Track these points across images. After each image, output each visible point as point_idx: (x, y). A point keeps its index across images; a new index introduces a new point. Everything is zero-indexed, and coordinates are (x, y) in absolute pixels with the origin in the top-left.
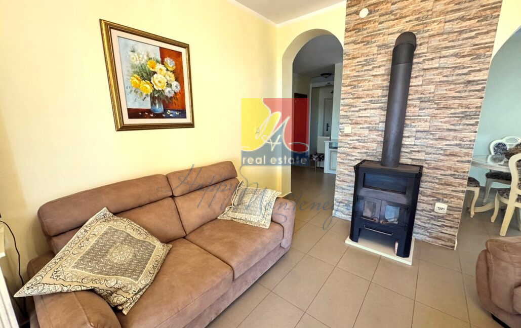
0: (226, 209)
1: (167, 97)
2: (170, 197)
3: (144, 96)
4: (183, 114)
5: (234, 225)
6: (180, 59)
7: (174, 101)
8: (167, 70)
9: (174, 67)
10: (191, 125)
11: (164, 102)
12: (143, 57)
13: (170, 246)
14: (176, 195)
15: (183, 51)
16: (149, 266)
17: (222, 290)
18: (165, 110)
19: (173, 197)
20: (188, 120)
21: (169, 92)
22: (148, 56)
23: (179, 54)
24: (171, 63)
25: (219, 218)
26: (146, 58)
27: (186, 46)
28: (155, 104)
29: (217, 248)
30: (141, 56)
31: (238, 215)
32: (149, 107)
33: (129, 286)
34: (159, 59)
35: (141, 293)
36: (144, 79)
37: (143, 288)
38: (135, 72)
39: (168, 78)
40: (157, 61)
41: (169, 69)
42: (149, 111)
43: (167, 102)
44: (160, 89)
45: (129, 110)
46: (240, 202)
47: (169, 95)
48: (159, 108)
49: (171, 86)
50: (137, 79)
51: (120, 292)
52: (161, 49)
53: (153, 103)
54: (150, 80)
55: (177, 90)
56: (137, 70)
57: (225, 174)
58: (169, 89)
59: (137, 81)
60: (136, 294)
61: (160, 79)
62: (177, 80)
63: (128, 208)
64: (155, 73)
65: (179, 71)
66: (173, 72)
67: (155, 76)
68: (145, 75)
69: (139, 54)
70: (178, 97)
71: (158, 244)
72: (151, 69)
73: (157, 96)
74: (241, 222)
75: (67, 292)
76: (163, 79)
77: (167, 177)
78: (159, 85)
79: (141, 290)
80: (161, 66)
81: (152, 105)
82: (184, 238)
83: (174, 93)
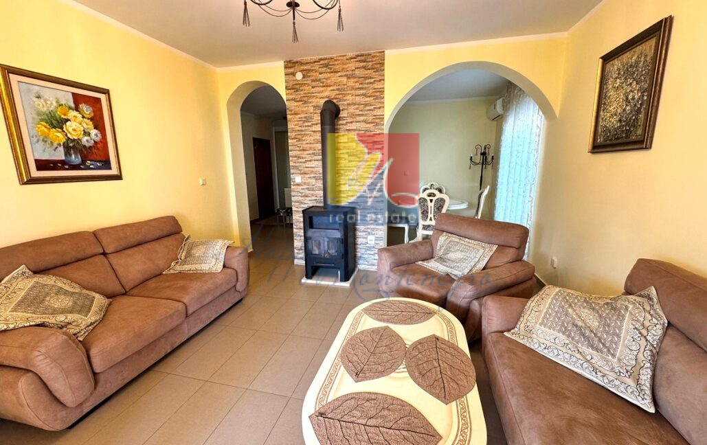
0: (173, 264)
1: (84, 146)
2: (101, 254)
3: (55, 145)
4: (106, 164)
5: (182, 275)
6: (98, 105)
7: (94, 150)
8: (83, 117)
9: (92, 115)
10: (118, 177)
11: (81, 152)
12: (52, 104)
13: (111, 300)
14: (107, 251)
15: (103, 97)
16: (94, 308)
17: (176, 322)
18: (84, 161)
19: (104, 254)
20: (114, 171)
21: (87, 141)
22: (57, 102)
23: (98, 100)
24: (87, 110)
25: (164, 273)
26: (55, 104)
27: (106, 92)
28: (70, 155)
29: (167, 293)
30: (49, 102)
31: (186, 267)
32: (63, 158)
33: (80, 321)
34: (72, 105)
35: (93, 326)
36: (55, 127)
37: (94, 323)
38: (42, 120)
39: (85, 125)
40: (70, 108)
41: (85, 115)
42: (63, 162)
43: (85, 152)
44: (76, 138)
45: (37, 161)
46: (189, 255)
47: (88, 145)
48: (75, 159)
49: (89, 135)
50: (45, 127)
51: (69, 326)
52: (74, 95)
53: (67, 153)
54: (62, 128)
55: (97, 139)
56: (45, 117)
57: (167, 229)
58: (86, 138)
59: (46, 130)
60: (88, 327)
61: (74, 127)
62: (96, 127)
63: (51, 266)
64: (68, 120)
65: (98, 118)
66: (91, 119)
67: (68, 123)
68: (54, 122)
69: (46, 101)
70: (98, 146)
71: (97, 296)
72: (63, 116)
73: (71, 146)
74: (191, 272)
75: (14, 329)
76: (78, 126)
77: (95, 234)
78: (73, 133)
79: (91, 324)
80: (75, 113)
81: (66, 155)
82: (124, 294)
83: (93, 142)
